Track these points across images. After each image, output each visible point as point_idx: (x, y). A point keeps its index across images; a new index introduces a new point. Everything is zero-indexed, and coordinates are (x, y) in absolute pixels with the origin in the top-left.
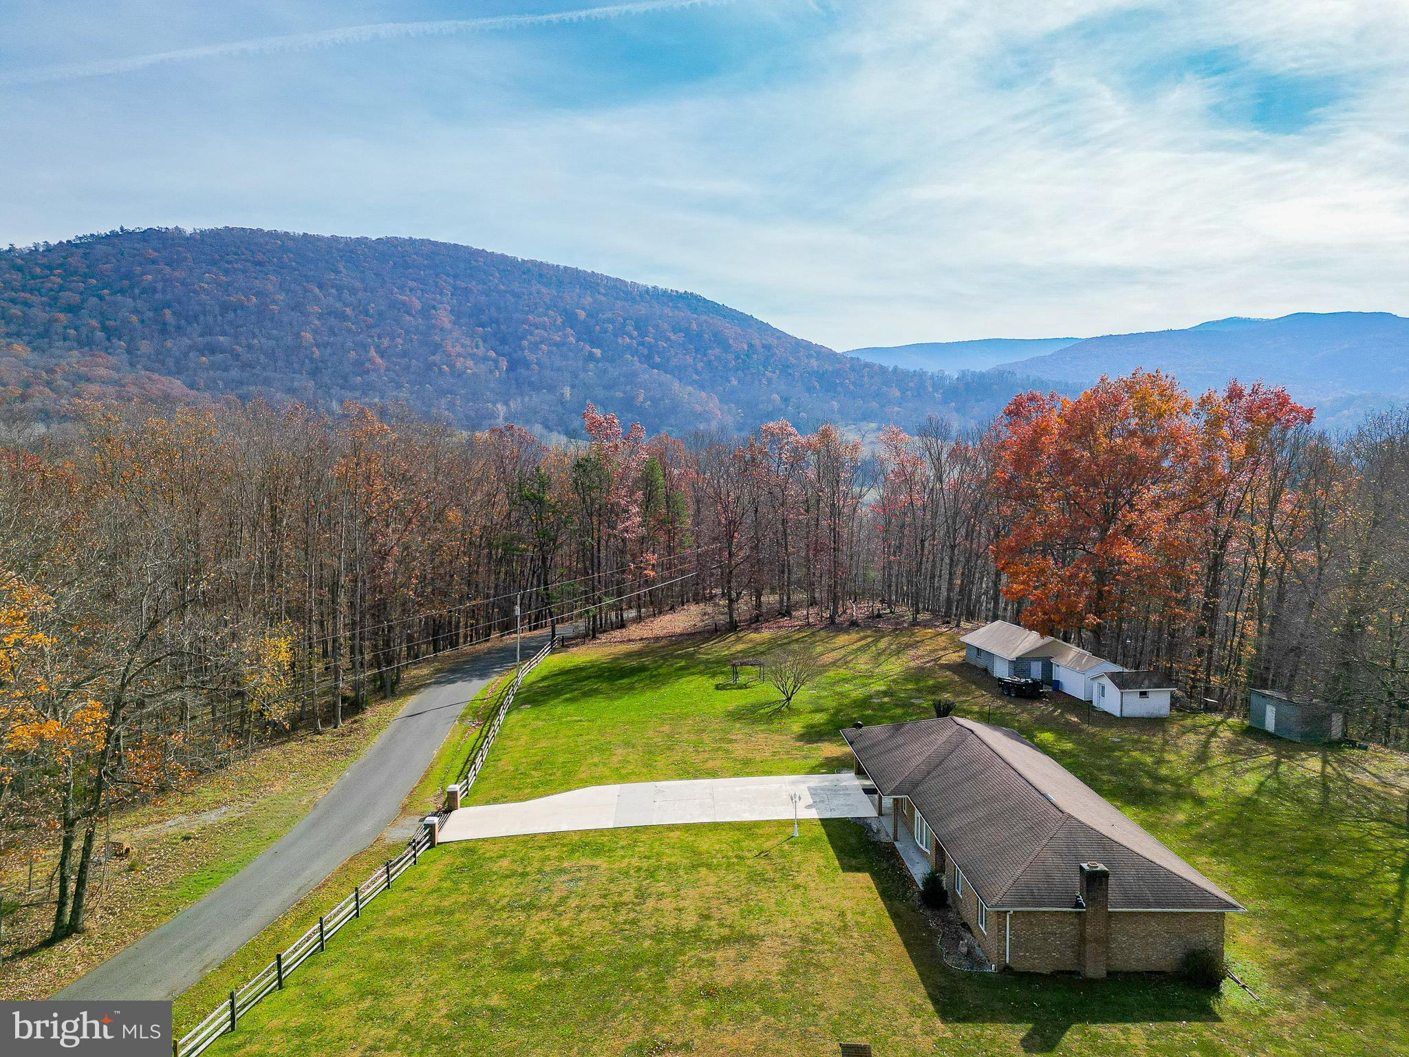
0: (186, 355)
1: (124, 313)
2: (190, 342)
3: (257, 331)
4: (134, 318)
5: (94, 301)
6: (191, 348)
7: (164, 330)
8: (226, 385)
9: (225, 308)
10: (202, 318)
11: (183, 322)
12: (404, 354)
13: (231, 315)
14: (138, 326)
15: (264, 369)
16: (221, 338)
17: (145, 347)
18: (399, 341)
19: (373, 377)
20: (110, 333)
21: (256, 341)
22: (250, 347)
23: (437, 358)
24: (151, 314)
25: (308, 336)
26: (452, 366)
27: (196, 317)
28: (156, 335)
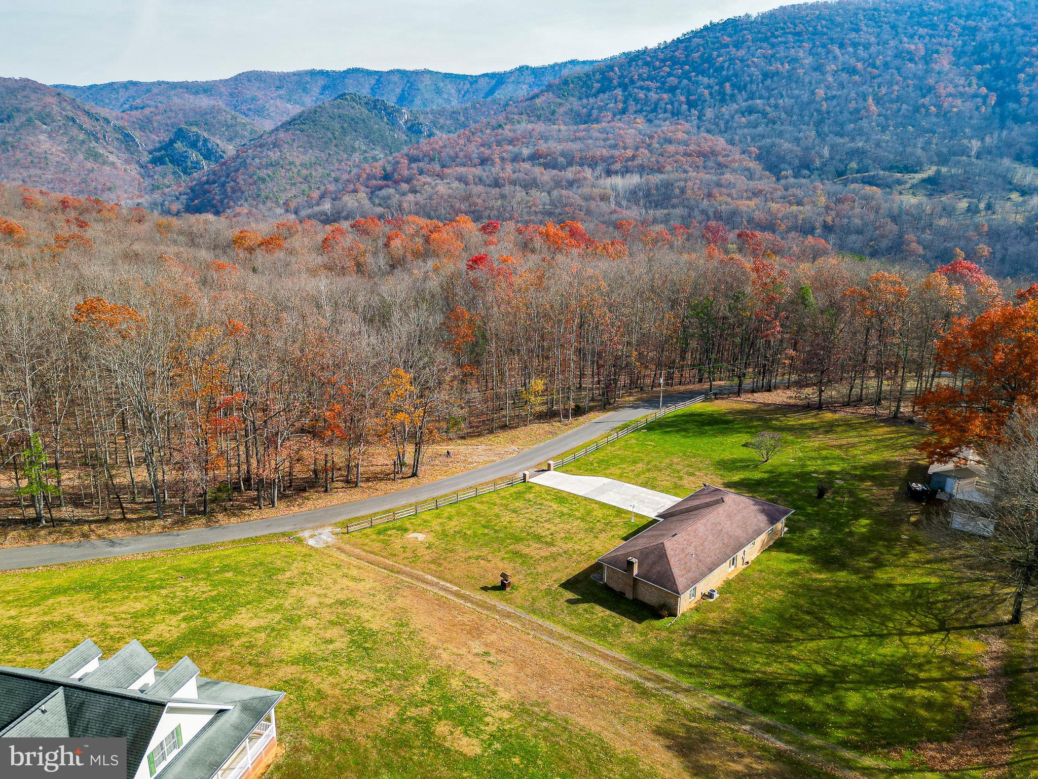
0: (732, 117)
1: (701, 89)
2: (737, 107)
3: (784, 93)
4: (706, 92)
5: (685, 82)
6: (737, 112)
7: (723, 101)
8: (753, 139)
9: (766, 75)
10: (749, 86)
11: (736, 91)
12: (899, 99)
13: (768, 82)
14: (708, 97)
15: (782, 123)
16: (758, 101)
17: (709, 113)
18: (896, 88)
19: (864, 123)
20: (691, 104)
21: (781, 101)
22: (776, 106)
23: (926, 100)
24: (717, 88)
25: (821, 92)
26: (939, 106)
27: (745, 87)
28: (717, 103)
